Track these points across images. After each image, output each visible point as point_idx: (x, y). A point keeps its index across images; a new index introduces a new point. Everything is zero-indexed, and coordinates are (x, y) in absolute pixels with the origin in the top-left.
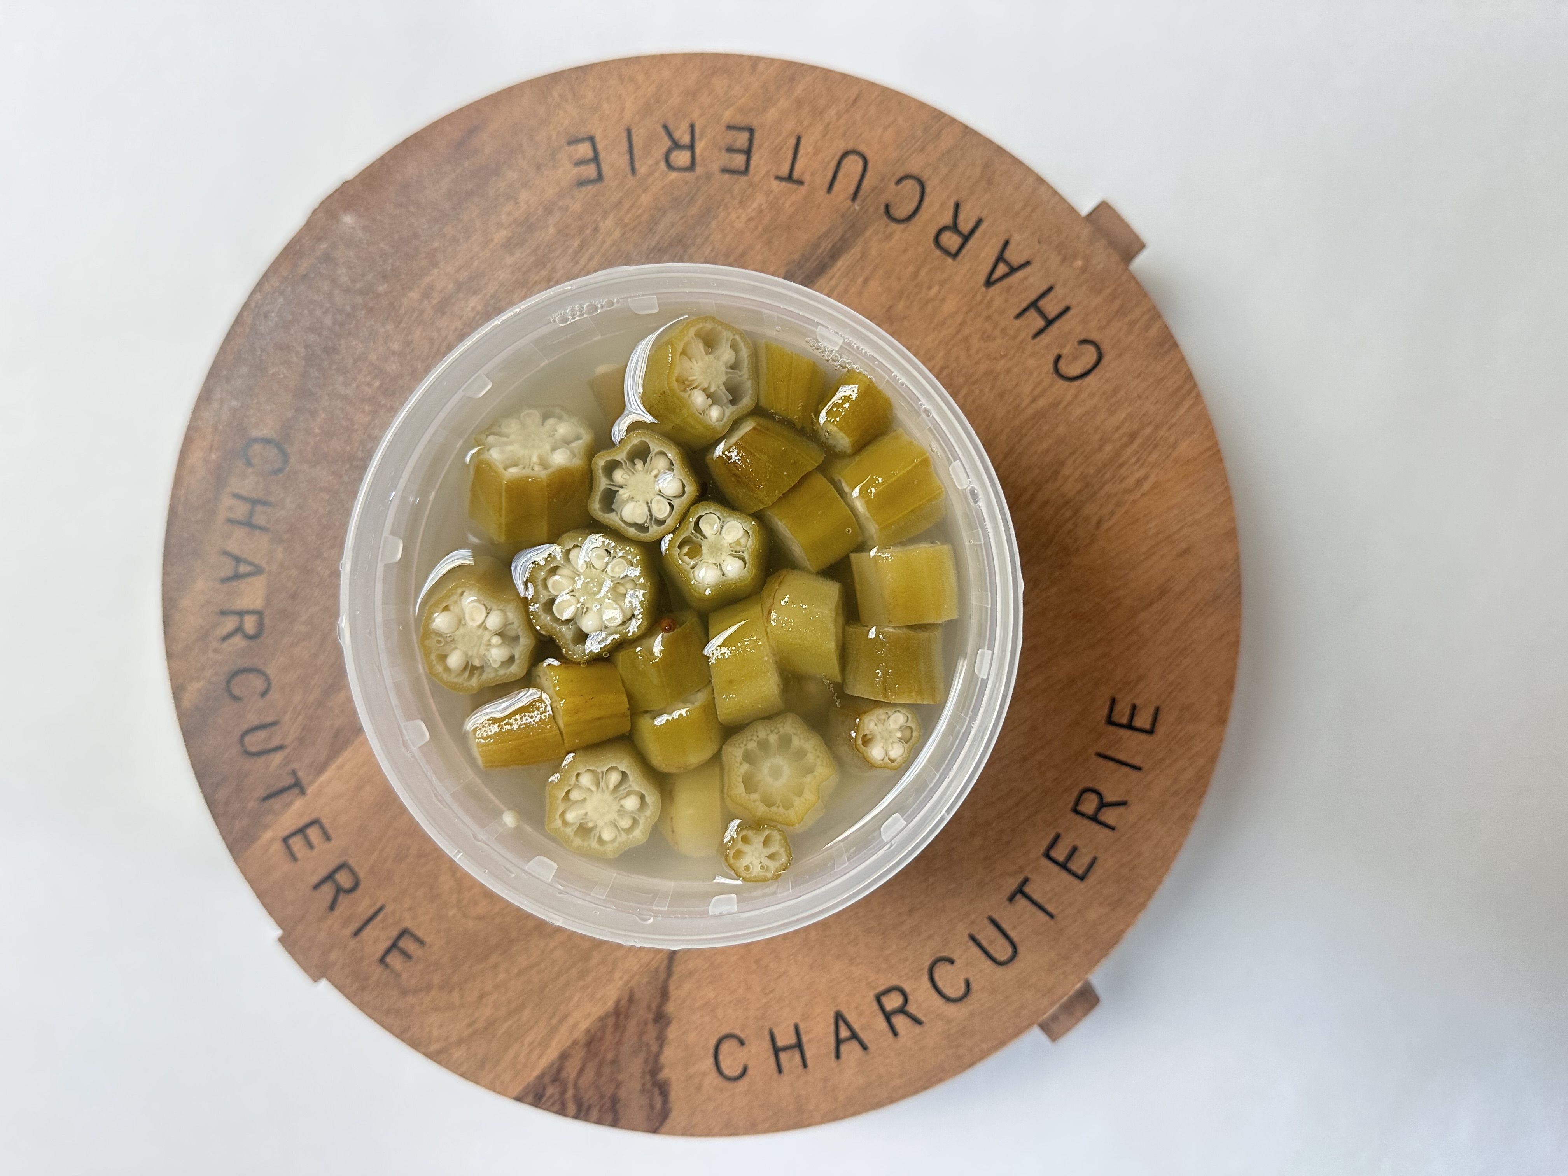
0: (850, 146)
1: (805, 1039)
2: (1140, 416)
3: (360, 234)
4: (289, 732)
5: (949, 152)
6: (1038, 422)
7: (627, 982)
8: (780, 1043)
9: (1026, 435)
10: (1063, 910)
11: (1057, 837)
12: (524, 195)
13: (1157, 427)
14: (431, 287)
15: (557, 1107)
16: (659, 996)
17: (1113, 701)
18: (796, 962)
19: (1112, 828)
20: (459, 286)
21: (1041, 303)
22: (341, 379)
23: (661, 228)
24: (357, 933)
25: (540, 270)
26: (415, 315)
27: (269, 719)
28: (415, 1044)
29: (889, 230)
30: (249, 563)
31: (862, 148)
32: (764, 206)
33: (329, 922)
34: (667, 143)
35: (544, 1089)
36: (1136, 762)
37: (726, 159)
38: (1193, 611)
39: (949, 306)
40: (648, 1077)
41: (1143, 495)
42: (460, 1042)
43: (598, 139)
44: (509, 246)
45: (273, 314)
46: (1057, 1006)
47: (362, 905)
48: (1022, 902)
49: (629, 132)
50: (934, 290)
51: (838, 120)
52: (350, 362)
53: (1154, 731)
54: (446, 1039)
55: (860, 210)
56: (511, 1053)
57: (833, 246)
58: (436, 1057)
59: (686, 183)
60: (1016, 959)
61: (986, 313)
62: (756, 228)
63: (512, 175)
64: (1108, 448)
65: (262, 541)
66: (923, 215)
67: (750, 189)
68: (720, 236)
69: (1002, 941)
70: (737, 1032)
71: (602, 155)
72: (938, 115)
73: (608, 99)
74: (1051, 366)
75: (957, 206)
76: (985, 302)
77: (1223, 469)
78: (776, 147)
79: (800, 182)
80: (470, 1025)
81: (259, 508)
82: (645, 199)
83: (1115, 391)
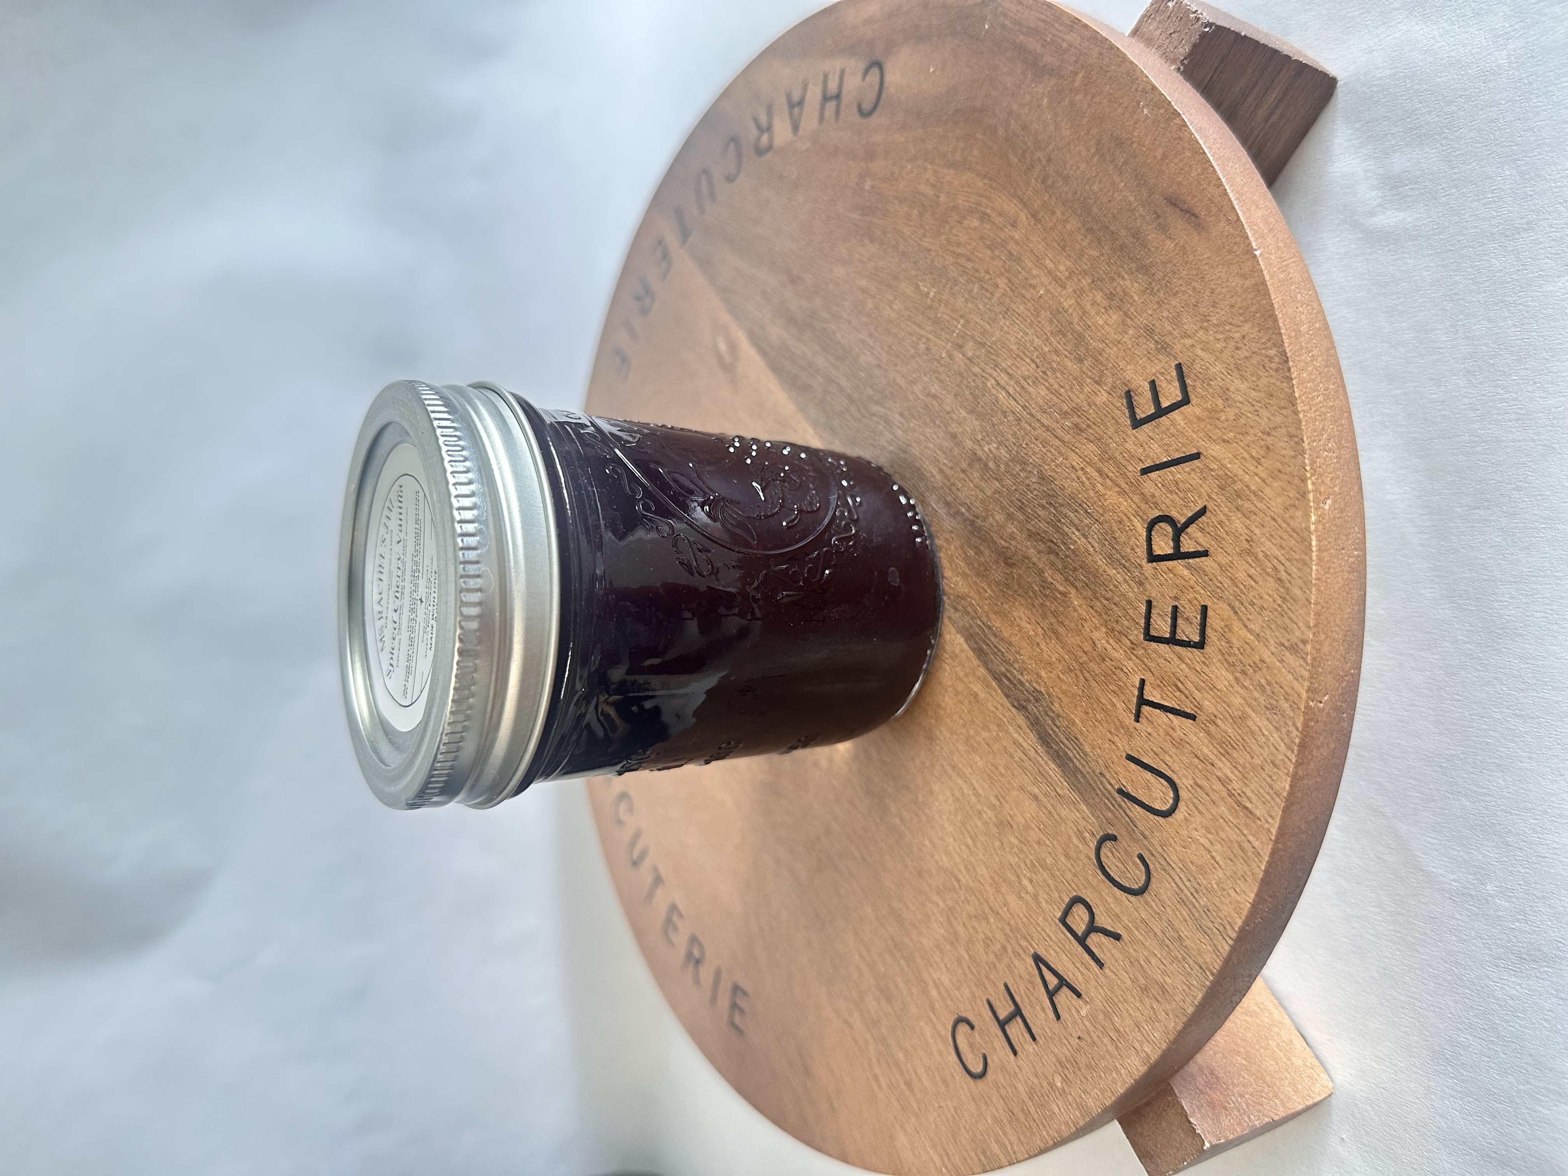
0: (1182, 794)
21: (1019, 1019)
29: (1088, 836)
31: (1181, 811)
34: (1181, 518)
37: (1163, 606)
39: (1014, 903)
43: (1185, 410)
49: (1195, 457)
55: (1110, 800)
57: (1070, 758)
59: (1133, 550)
61: (1009, 948)
63: (1138, 292)
65: (814, 121)
66: (1106, 887)
67: (1129, 643)
71: (1165, 421)
75: (1117, 937)
76: (1020, 951)
78: (1182, 684)
79: (1138, 716)
81: (835, 104)
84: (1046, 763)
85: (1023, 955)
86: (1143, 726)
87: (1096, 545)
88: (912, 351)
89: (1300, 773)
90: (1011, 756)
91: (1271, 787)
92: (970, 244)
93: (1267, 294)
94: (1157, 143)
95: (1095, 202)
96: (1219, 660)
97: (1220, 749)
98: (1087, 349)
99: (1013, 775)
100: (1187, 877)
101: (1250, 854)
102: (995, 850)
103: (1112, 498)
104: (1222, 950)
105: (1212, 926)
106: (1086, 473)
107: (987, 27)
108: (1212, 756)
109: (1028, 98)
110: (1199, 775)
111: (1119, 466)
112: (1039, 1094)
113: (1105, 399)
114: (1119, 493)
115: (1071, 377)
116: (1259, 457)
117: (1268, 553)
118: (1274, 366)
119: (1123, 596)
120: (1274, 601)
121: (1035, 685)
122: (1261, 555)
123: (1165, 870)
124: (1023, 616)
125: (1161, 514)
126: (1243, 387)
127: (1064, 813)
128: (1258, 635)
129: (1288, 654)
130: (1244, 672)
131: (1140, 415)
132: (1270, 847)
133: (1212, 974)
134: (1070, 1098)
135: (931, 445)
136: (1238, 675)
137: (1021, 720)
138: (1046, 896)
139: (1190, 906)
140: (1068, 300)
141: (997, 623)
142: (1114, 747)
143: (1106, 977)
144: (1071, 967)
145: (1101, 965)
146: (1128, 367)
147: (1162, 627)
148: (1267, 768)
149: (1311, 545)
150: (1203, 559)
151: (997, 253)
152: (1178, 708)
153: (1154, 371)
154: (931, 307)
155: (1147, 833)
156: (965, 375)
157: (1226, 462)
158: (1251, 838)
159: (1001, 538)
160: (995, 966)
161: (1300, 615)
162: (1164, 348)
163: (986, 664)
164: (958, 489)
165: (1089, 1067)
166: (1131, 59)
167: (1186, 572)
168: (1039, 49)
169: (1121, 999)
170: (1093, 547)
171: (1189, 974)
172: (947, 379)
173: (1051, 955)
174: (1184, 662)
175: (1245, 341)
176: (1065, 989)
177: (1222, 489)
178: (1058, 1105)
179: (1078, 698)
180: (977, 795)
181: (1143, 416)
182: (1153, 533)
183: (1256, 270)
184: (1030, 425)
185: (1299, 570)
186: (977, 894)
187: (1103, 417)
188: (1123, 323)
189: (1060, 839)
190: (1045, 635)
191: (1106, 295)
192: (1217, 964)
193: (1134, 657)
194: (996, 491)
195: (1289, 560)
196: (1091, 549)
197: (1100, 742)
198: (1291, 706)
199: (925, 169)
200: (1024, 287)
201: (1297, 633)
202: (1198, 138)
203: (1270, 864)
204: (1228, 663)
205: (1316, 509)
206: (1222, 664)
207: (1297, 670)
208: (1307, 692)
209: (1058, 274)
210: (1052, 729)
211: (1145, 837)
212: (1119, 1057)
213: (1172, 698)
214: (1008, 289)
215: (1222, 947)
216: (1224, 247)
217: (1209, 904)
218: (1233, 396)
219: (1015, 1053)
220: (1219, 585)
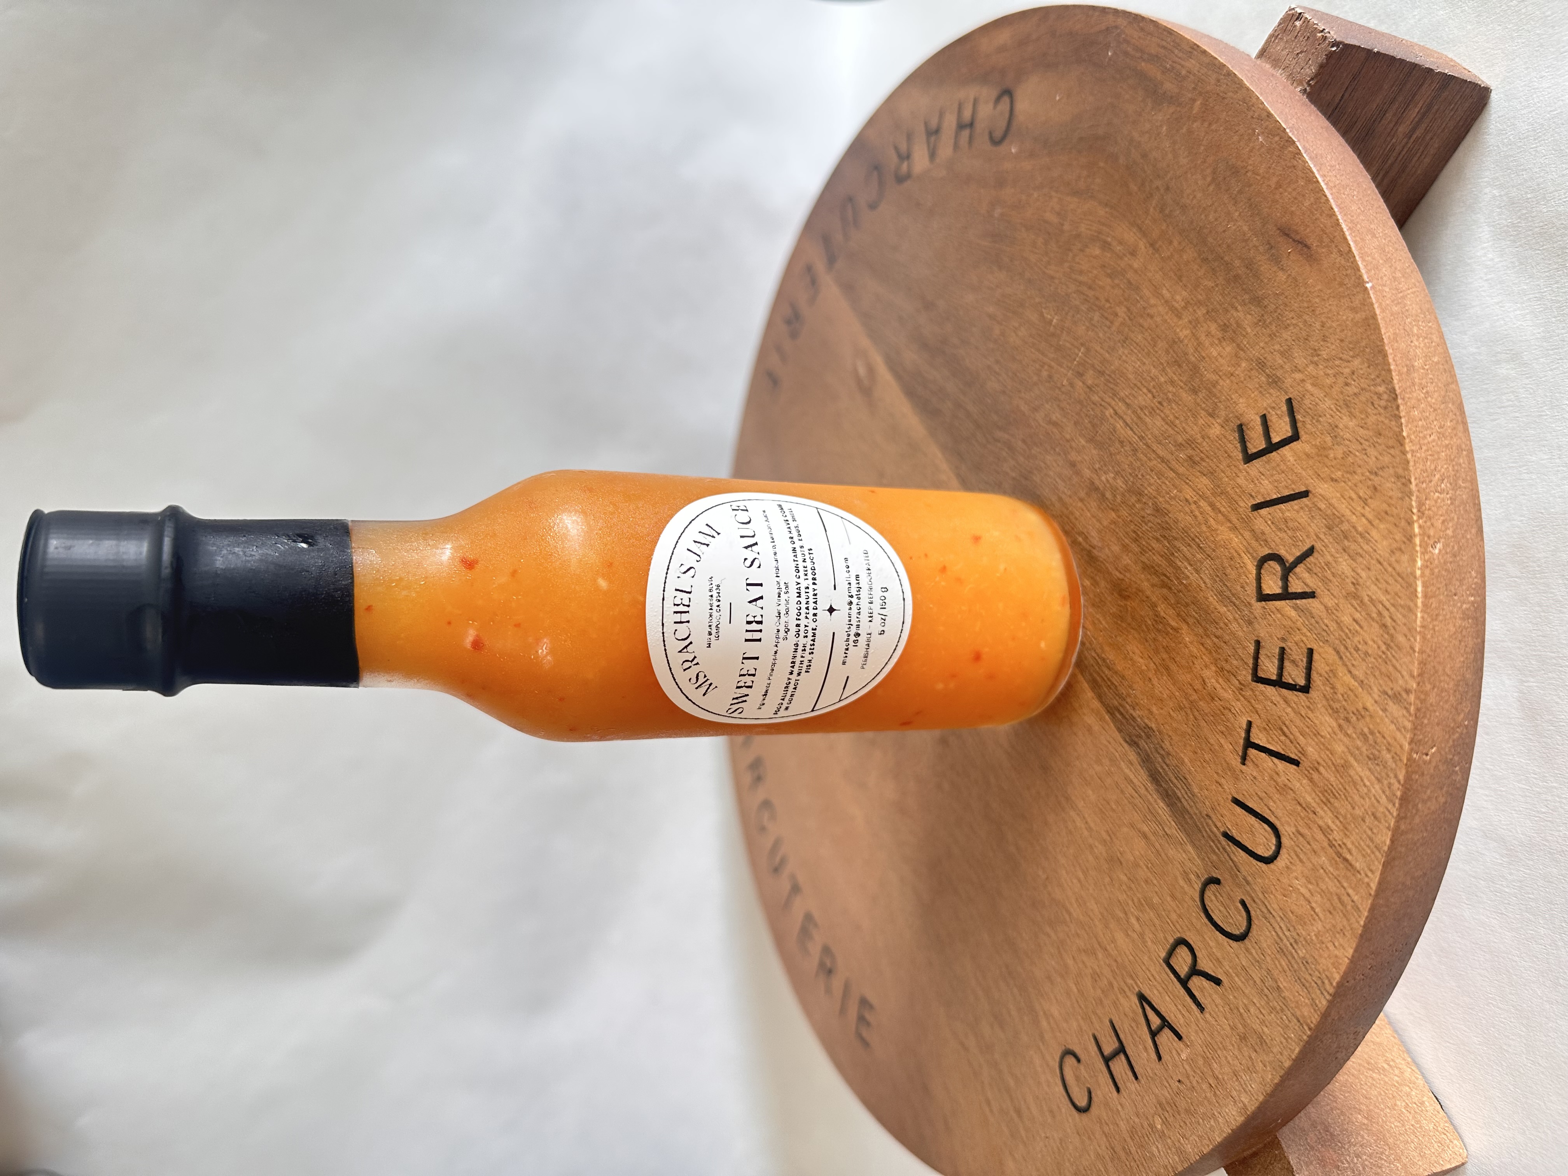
0: (1284, 842)
2: (1033, 1129)
21: (1123, 1058)
29: (1194, 879)
31: (1282, 858)
34: (1290, 557)
37: (1271, 647)
43: (1295, 446)
49: (1305, 494)
50: (1136, 924)
55: (1214, 841)
57: (1179, 799)
59: (1243, 588)
65: (949, 149)
66: (1209, 931)
67: (1237, 683)
75: (1217, 982)
79: (1244, 759)
81: (969, 132)
84: (1156, 801)
85: (1129, 993)
86: (1249, 769)
87: (1207, 581)
88: (1035, 378)
89: (1403, 827)
90: (1122, 792)
91: (1371, 840)
92: (1091, 272)
93: (1377, 328)
94: (1271, 171)
95: (1211, 232)
96: (1324, 706)
97: (1322, 798)
98: (1201, 380)
99: (1124, 811)
100: (1287, 927)
101: (1349, 907)
102: (1104, 885)
103: (1224, 533)
104: (1320, 1006)
105: (1311, 980)
106: (1199, 507)
107: (1110, 54)
108: (1314, 804)
109: (1148, 126)
110: (1301, 823)
111: (1231, 501)
112: (1140, 1134)
113: (1218, 432)
114: (1230, 529)
115: (1186, 409)
116: (1366, 497)
117: (1374, 597)
118: (1383, 403)
119: (1233, 634)
120: (1379, 647)
121: (1146, 721)
122: (1366, 599)
123: (1266, 918)
124: (1135, 649)
125: (1271, 552)
126: (1351, 424)
127: (1172, 852)
128: (1362, 682)
129: (1390, 703)
130: (1347, 720)
131: (1252, 450)
132: (1370, 902)
133: (1310, 1029)
134: (1169, 1141)
135: (1051, 473)
136: (1341, 722)
137: (1133, 756)
138: (1151, 936)
139: (1290, 958)
140: (1184, 331)
141: (1110, 655)
142: (1220, 789)
143: (1206, 1021)
144: (1174, 1008)
145: (1201, 1008)
146: (1241, 400)
147: (1269, 669)
148: (1367, 820)
149: (1416, 591)
150: (1310, 600)
151: (1117, 281)
152: (1283, 753)
153: (1265, 405)
154: (1053, 335)
155: (1249, 879)
156: (1085, 404)
157: (1334, 501)
158: (1350, 891)
159: (1117, 569)
160: (1101, 1001)
161: (1404, 663)
162: (1275, 382)
163: (1100, 697)
164: (1076, 519)
165: (1187, 1111)
166: (1248, 85)
167: (1293, 613)
168: (1159, 76)
169: (1221, 1046)
170: (1205, 583)
171: (1287, 1026)
172: (1068, 407)
173: (1154, 994)
174: (1289, 706)
175: (1354, 377)
176: (1167, 1032)
177: (1329, 529)
178: (1157, 1147)
179: (1188, 737)
180: (1089, 829)
181: (1254, 451)
182: (1263, 571)
183: (1366, 303)
184: (1146, 457)
185: (1404, 616)
186: (1087, 929)
187: (1216, 451)
188: (1236, 355)
189: (1167, 879)
190: (1157, 670)
191: (1219, 326)
192: (1315, 1019)
193: (1242, 698)
194: (1113, 522)
195: (1393, 605)
196: (1203, 585)
197: (1207, 783)
198: (1393, 758)
199: (1051, 197)
200: (1142, 316)
201: (1401, 682)
202: (1312, 166)
203: (1369, 920)
204: (1333, 709)
205: (1423, 553)
206: (1327, 710)
207: (1400, 720)
208: (1410, 744)
209: (1174, 303)
210: (1162, 767)
211: (1248, 883)
212: (1217, 1105)
213: (1277, 742)
214: (1127, 318)
215: (1320, 1001)
216: (1335, 279)
217: (1308, 956)
218: (1341, 434)
219: (1118, 1090)
220: (1325, 628)
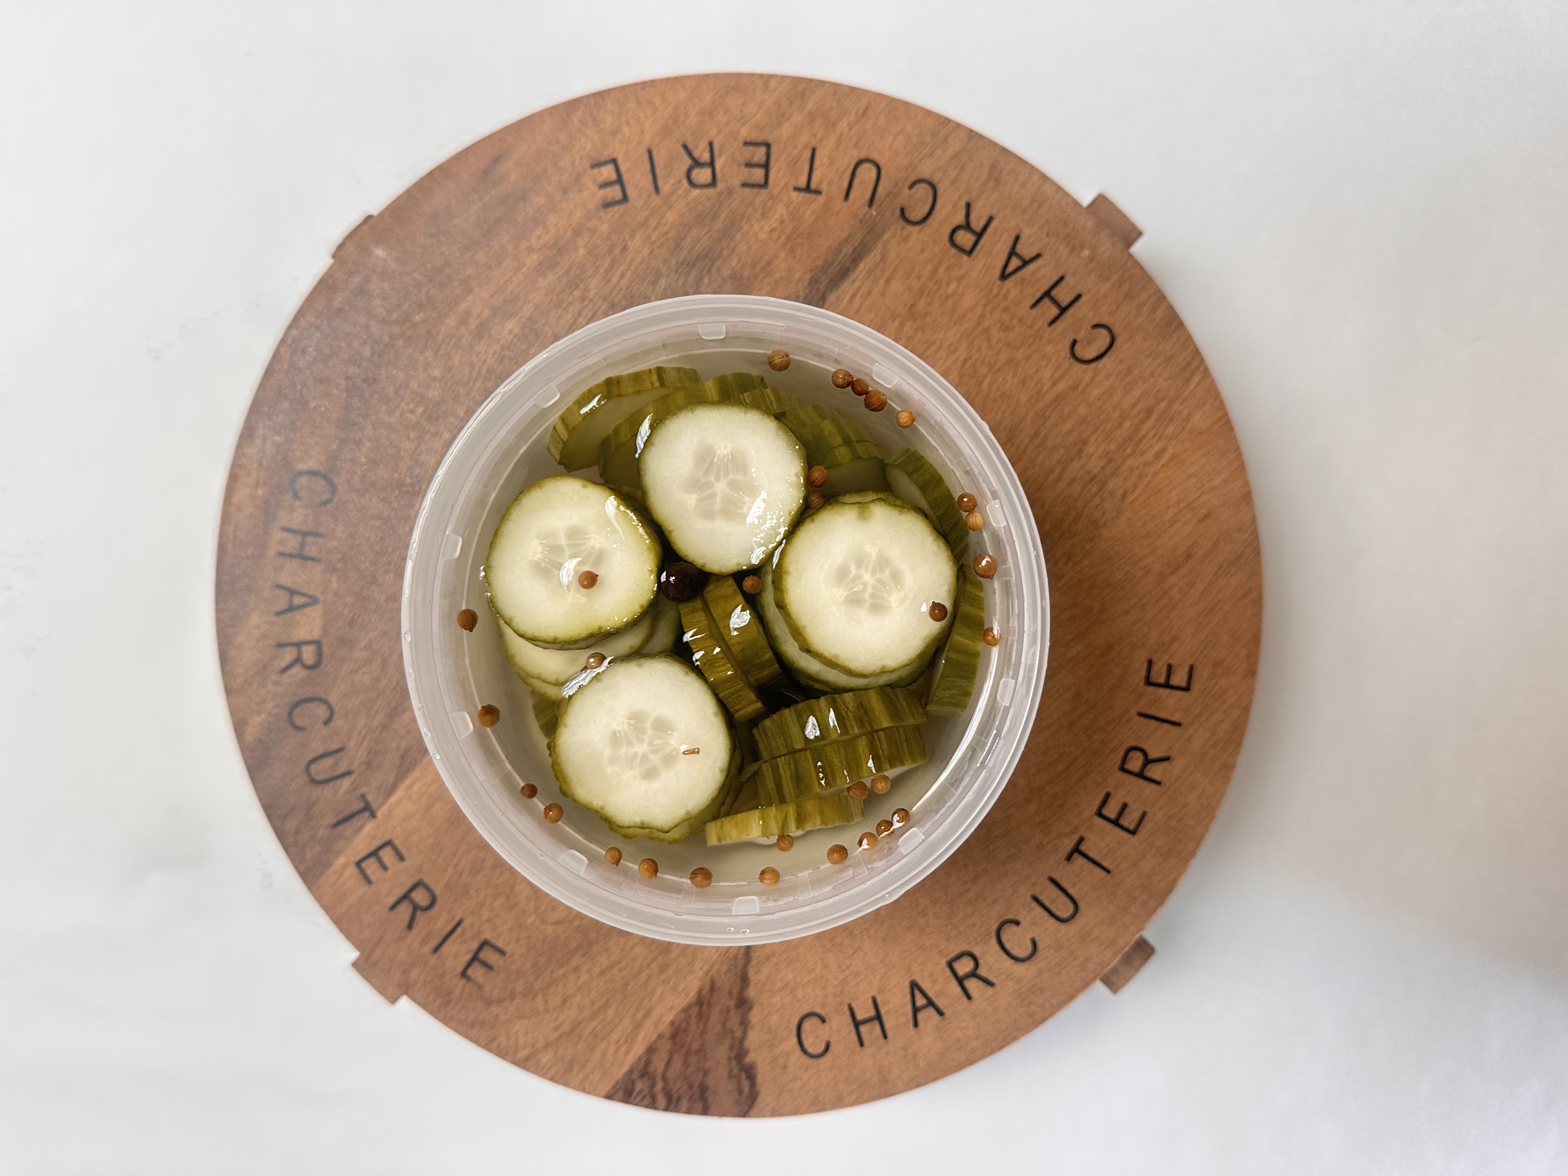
0: (863, 155)
1: (883, 1011)
2: (1154, 393)
3: (393, 265)
4: (356, 756)
5: (956, 155)
6: (1060, 405)
7: (709, 971)
8: (860, 1017)
9: (1049, 418)
10: (1118, 865)
11: (1108, 796)
12: (552, 219)
13: (1171, 403)
14: (468, 313)
15: (647, 1101)
16: (739, 982)
17: (1150, 663)
18: (870, 937)
19: (1158, 783)
20: (495, 311)
21: (1053, 293)
22: (384, 408)
23: (687, 242)
24: (436, 949)
25: (574, 290)
26: (453, 341)
27: (335, 747)
28: (502, 1053)
29: (905, 233)
30: (304, 595)
31: (875, 156)
32: (785, 217)
33: (409, 941)
34: (688, 162)
35: (633, 1084)
36: (1176, 718)
37: (746, 174)
38: (1217, 571)
39: (968, 300)
40: (734, 1063)
41: (1163, 466)
42: (547, 1046)
43: (620, 161)
44: (541, 269)
45: (311, 349)
46: (1119, 957)
47: (440, 920)
48: (1079, 860)
49: (650, 153)
50: (953, 286)
51: (850, 130)
52: (391, 392)
53: (1191, 687)
54: (533, 1046)
55: (876, 216)
56: (598, 1053)
57: (854, 250)
58: (524, 1063)
59: (709, 199)
60: (1077, 916)
61: (1003, 305)
62: (779, 237)
63: (539, 200)
64: (1127, 424)
65: (316, 572)
66: (937, 216)
67: (771, 201)
68: (745, 247)
69: (1064, 899)
70: (818, 1010)
71: (626, 177)
72: (944, 121)
73: (627, 123)
74: (1068, 351)
75: (968, 206)
76: (1002, 293)
77: (1235, 437)
78: (793, 160)
79: (818, 192)
80: (556, 1029)
81: (310, 539)
82: (671, 217)
83: (1129, 371)
85: (1005, 290)
86: (824, 187)
96: (777, 132)
97: (831, 130)
110: (849, 144)
111: (652, 212)
113: (606, 225)
114: (671, 212)
119: (739, 206)
125: (685, 177)
130: (783, 115)
131: (620, 196)
136: (784, 119)
138: (956, 270)
142: (841, 211)
143: (998, 214)
144: (999, 245)
145: (992, 217)
146: (588, 206)
147: (758, 175)
150: (714, 145)
152: (809, 161)
153: (592, 186)
155: (894, 183)
160: (1021, 319)
162: (578, 179)
167: (723, 158)
173: (996, 265)
174: (780, 158)
177: (672, 134)
182: (698, 183)
193: (779, 196)
204: (778, 125)
206: (779, 129)
211: (897, 184)
213: (804, 166)
220: (731, 133)
